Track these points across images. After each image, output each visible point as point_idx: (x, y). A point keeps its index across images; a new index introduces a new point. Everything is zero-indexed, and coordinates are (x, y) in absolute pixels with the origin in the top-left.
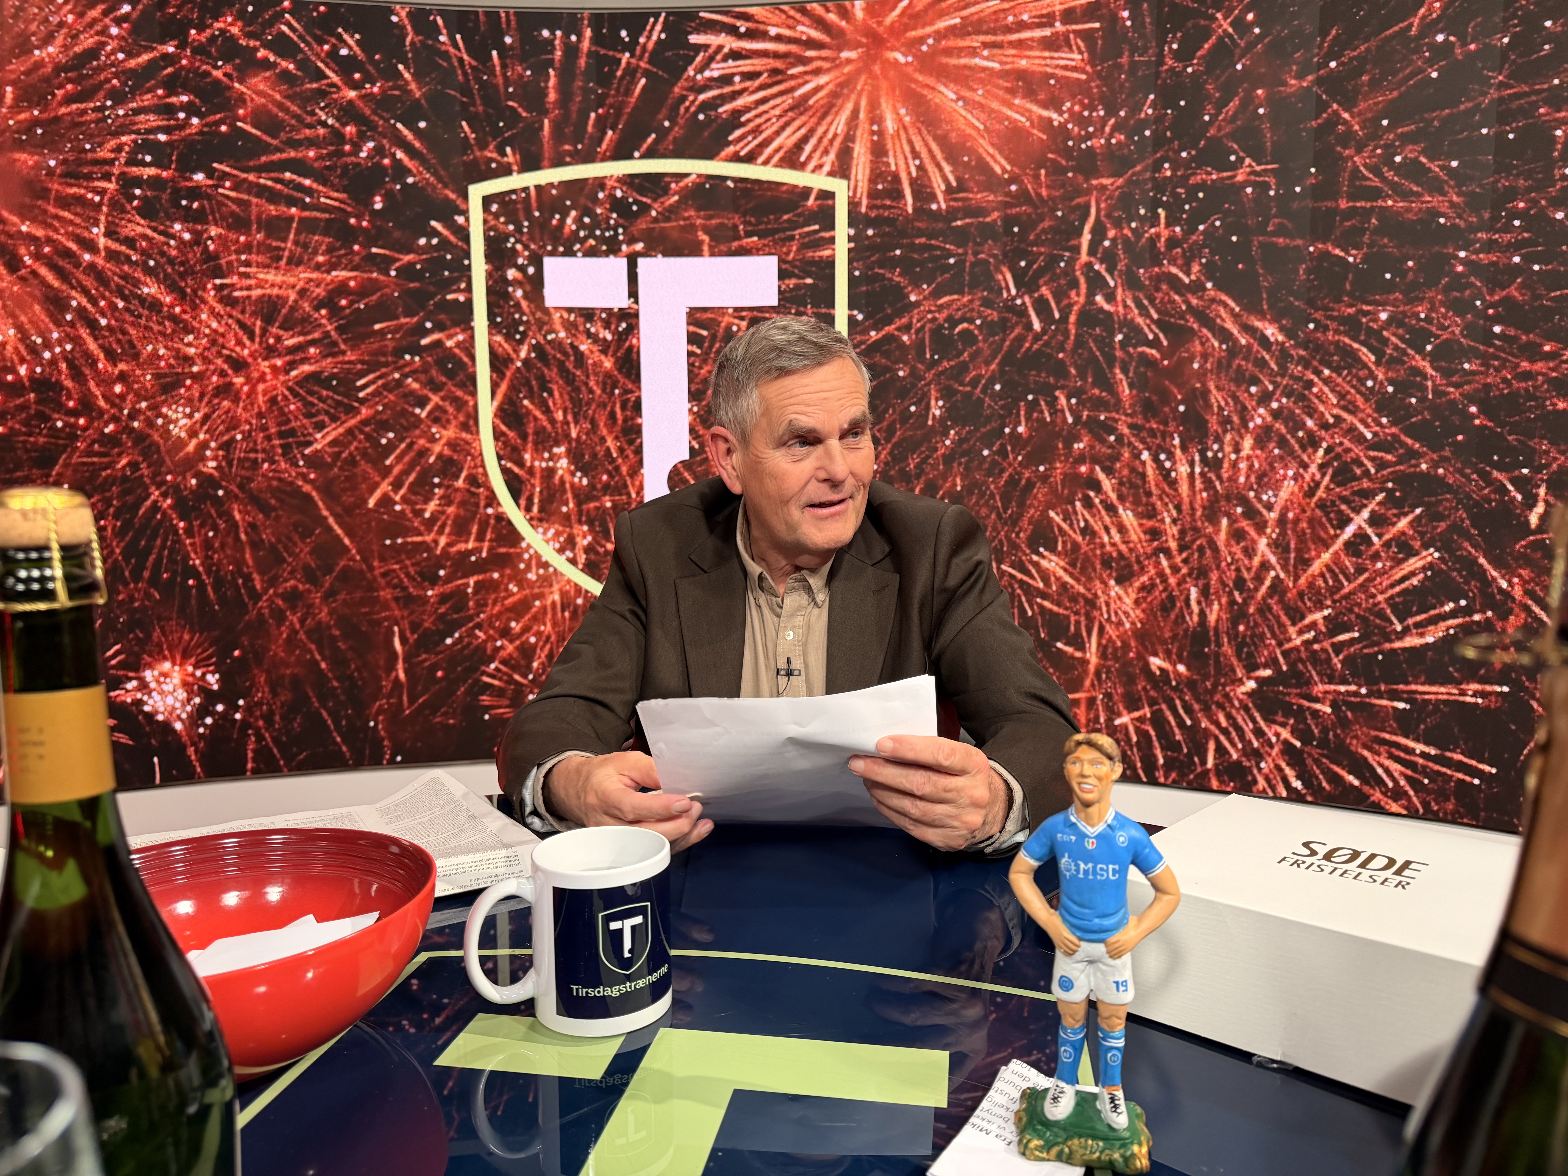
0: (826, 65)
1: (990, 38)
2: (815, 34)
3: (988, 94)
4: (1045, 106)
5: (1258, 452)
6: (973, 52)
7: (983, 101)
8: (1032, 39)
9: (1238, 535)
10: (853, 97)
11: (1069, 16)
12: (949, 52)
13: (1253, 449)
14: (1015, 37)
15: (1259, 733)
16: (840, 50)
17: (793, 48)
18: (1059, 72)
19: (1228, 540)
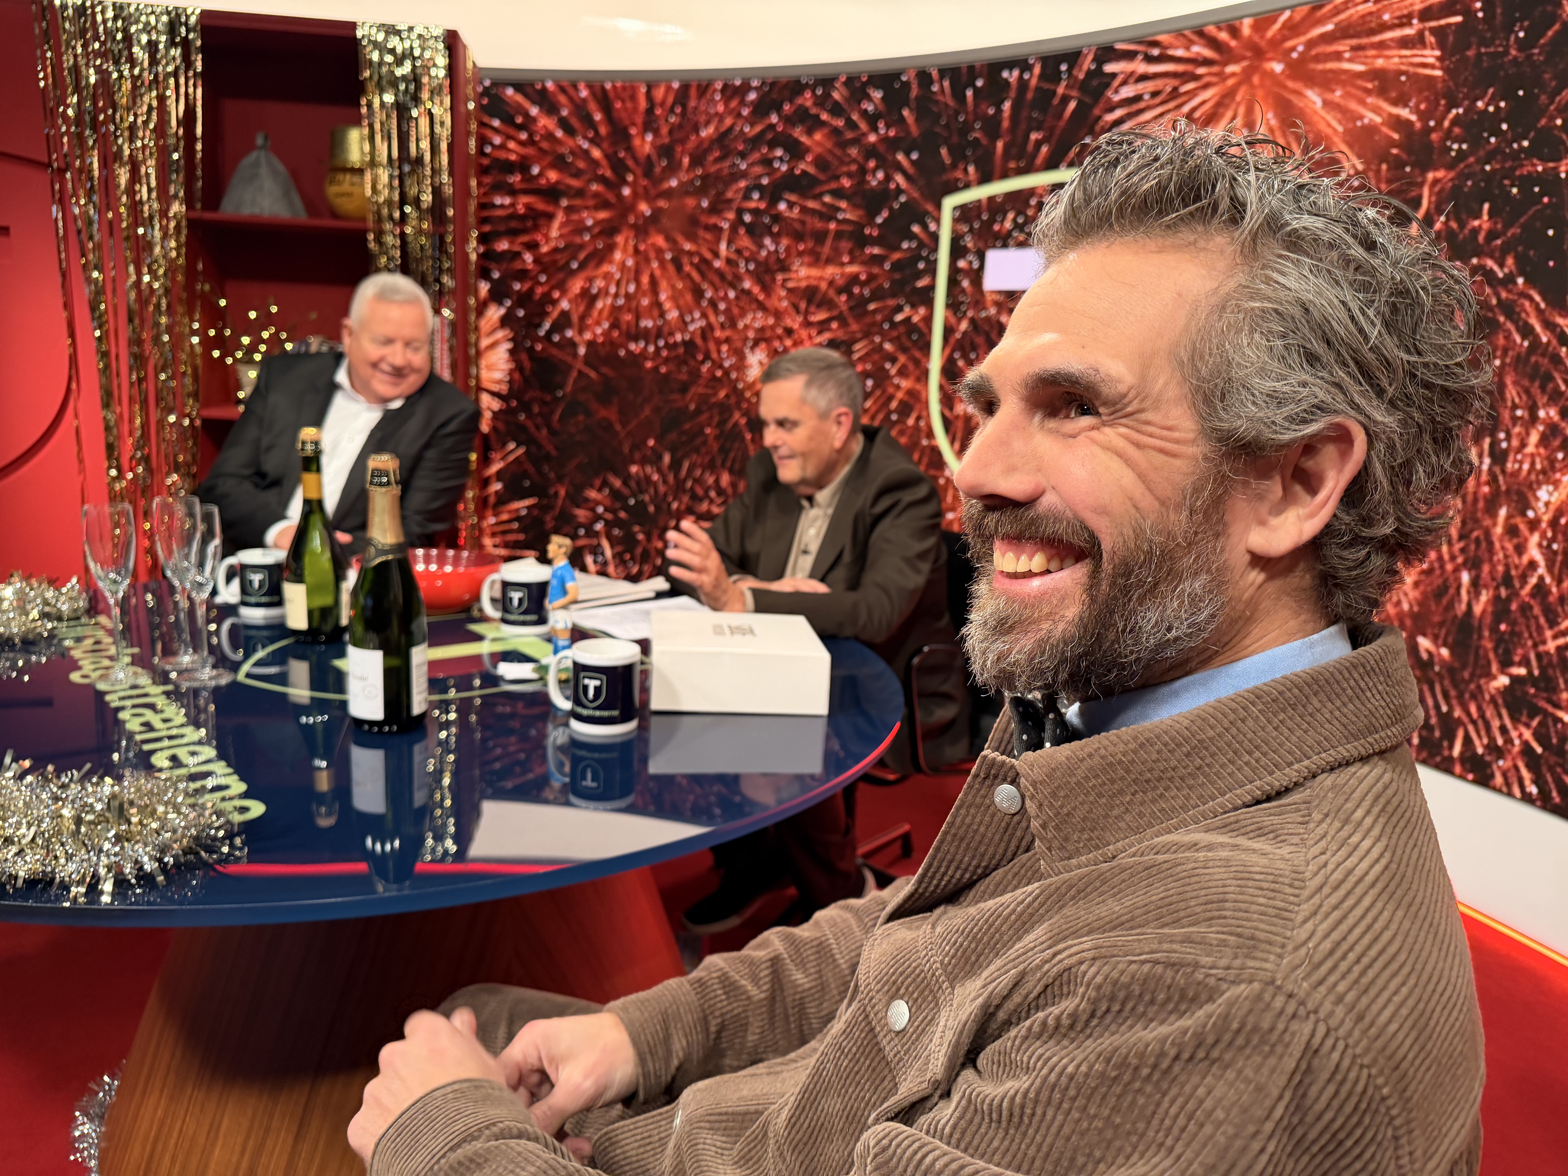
0: (1214, 79)
1: (1354, 42)
2: (1207, 53)
3: (1347, 95)
4: (1395, 103)
5: (1542, 451)
6: (1338, 56)
7: (1342, 102)
8: (1392, 40)
9: (1512, 531)
10: (1233, 106)
11: (1426, 14)
12: (1318, 59)
13: (1537, 446)
14: (1377, 38)
15: (1503, 730)
16: (1226, 64)
17: (1188, 67)
18: (1412, 69)
19: (1502, 535)
